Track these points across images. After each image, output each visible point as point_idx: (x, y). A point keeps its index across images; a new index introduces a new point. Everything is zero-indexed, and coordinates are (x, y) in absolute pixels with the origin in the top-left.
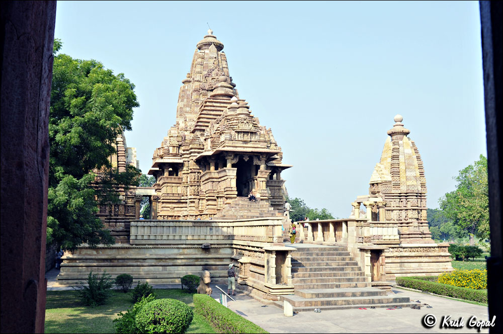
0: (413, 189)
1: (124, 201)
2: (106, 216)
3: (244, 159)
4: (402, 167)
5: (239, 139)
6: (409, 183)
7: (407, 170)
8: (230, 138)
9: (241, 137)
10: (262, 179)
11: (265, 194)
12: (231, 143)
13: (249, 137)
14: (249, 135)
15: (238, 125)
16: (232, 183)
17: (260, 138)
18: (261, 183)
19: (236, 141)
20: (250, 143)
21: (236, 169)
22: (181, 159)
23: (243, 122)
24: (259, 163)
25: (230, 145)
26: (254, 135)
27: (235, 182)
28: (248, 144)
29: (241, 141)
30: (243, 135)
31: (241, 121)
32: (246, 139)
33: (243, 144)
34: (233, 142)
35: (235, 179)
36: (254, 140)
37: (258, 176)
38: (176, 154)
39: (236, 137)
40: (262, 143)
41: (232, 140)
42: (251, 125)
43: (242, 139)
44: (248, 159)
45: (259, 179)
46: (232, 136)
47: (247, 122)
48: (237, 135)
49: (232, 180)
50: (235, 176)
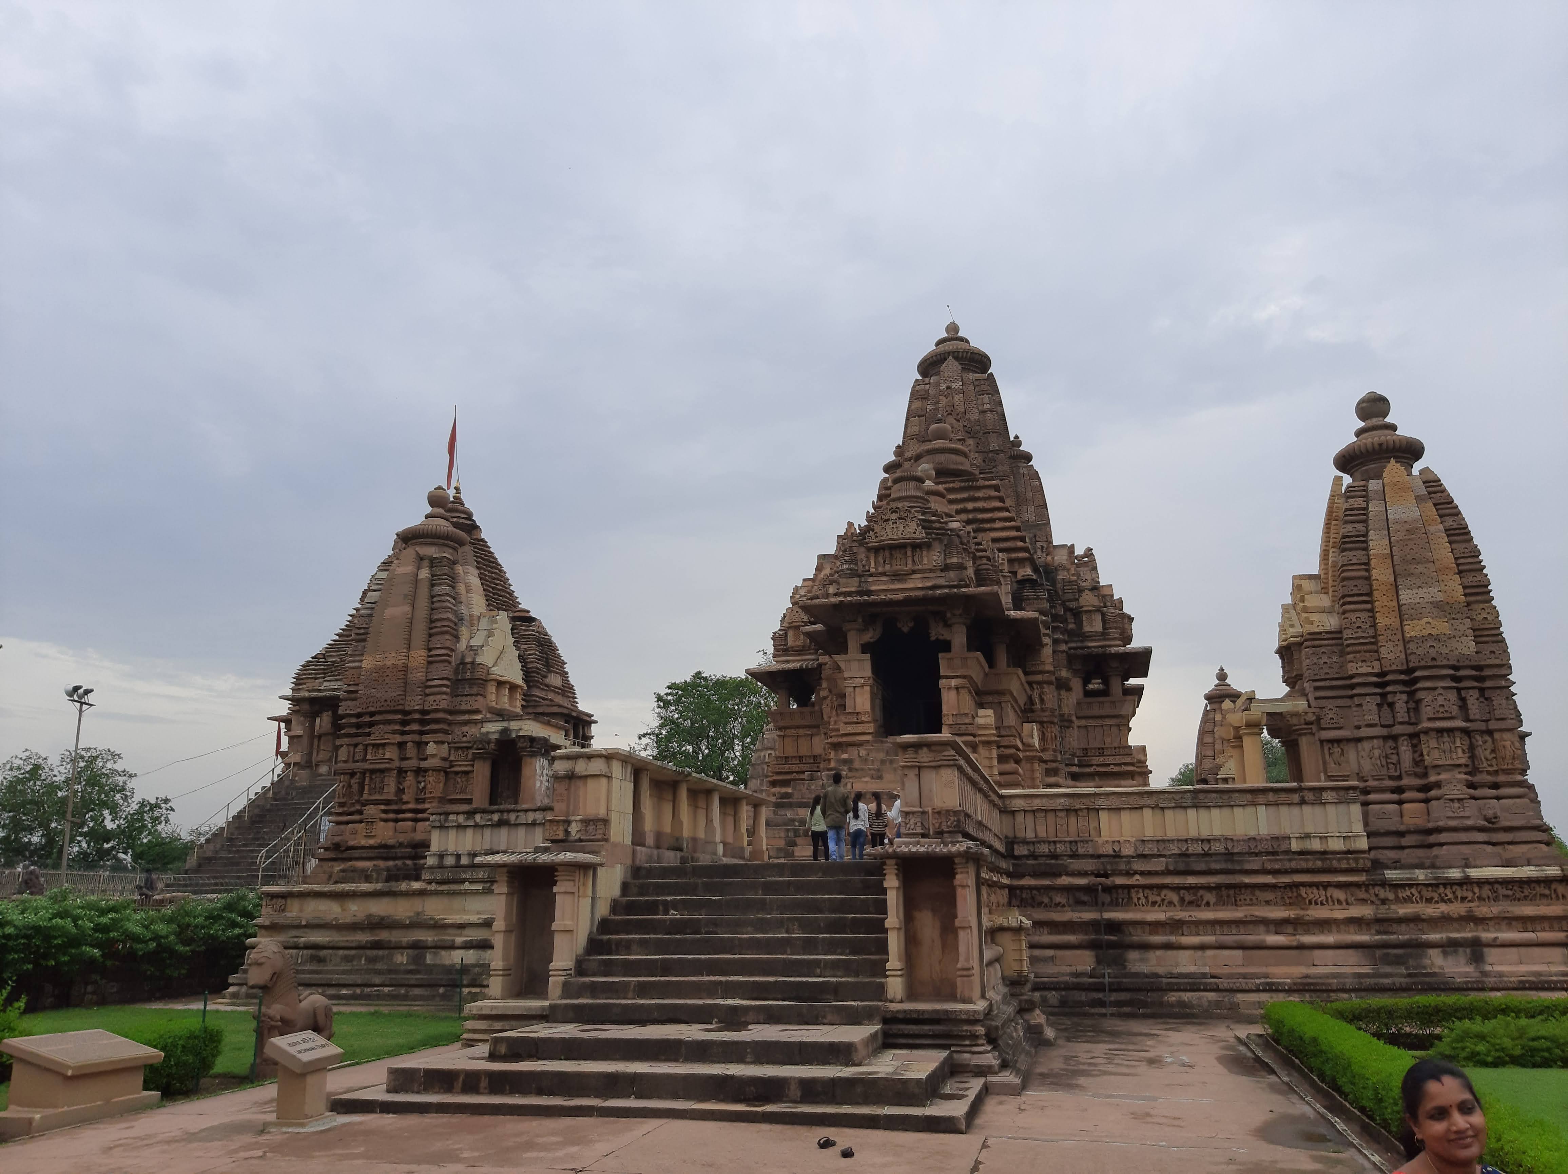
0: (1433, 653)
1: (444, 759)
2: (388, 802)
3: (899, 625)
4: (1381, 574)
5: (880, 569)
6: (1413, 630)
7: (1400, 581)
8: (851, 570)
9: (884, 562)
10: (954, 682)
11: (963, 728)
12: (857, 584)
13: (910, 560)
14: (909, 553)
15: (873, 530)
16: (859, 700)
17: (945, 559)
18: (953, 694)
19: (871, 575)
20: (914, 576)
21: (868, 656)
22: (818, 660)
23: (888, 520)
24: (946, 635)
25: (853, 589)
26: (925, 553)
27: (867, 696)
28: (906, 580)
29: (884, 574)
30: (891, 555)
31: (884, 517)
32: (898, 567)
33: (892, 582)
34: (860, 582)
35: (867, 688)
36: (926, 567)
37: (942, 673)
38: (803, 647)
39: (869, 565)
40: (952, 574)
41: (860, 576)
42: (913, 525)
43: (888, 567)
44: (911, 624)
45: (944, 680)
46: (859, 563)
47: (900, 518)
48: (872, 559)
49: (857, 690)
50: (869, 678)
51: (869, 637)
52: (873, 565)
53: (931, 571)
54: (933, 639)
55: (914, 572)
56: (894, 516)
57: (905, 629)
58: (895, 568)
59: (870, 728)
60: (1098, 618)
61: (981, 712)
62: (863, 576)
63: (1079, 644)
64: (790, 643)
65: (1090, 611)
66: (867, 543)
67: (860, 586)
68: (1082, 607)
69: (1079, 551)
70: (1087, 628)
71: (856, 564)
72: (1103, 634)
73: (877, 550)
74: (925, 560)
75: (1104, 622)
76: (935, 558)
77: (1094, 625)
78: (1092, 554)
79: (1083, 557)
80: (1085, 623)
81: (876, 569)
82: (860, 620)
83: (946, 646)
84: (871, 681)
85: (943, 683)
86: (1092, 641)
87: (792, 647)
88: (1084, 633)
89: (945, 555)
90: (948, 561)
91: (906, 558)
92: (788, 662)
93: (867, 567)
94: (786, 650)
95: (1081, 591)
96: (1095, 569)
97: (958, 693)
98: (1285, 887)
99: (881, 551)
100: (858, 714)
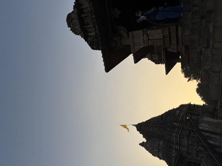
16: (156, 37)
27: (153, 31)
38: (158, 54)
49: (150, 38)
50: (143, 31)
57: (119, 12)
64: (158, 59)
91: (86, 17)
99: (86, 30)
100: (164, 37)
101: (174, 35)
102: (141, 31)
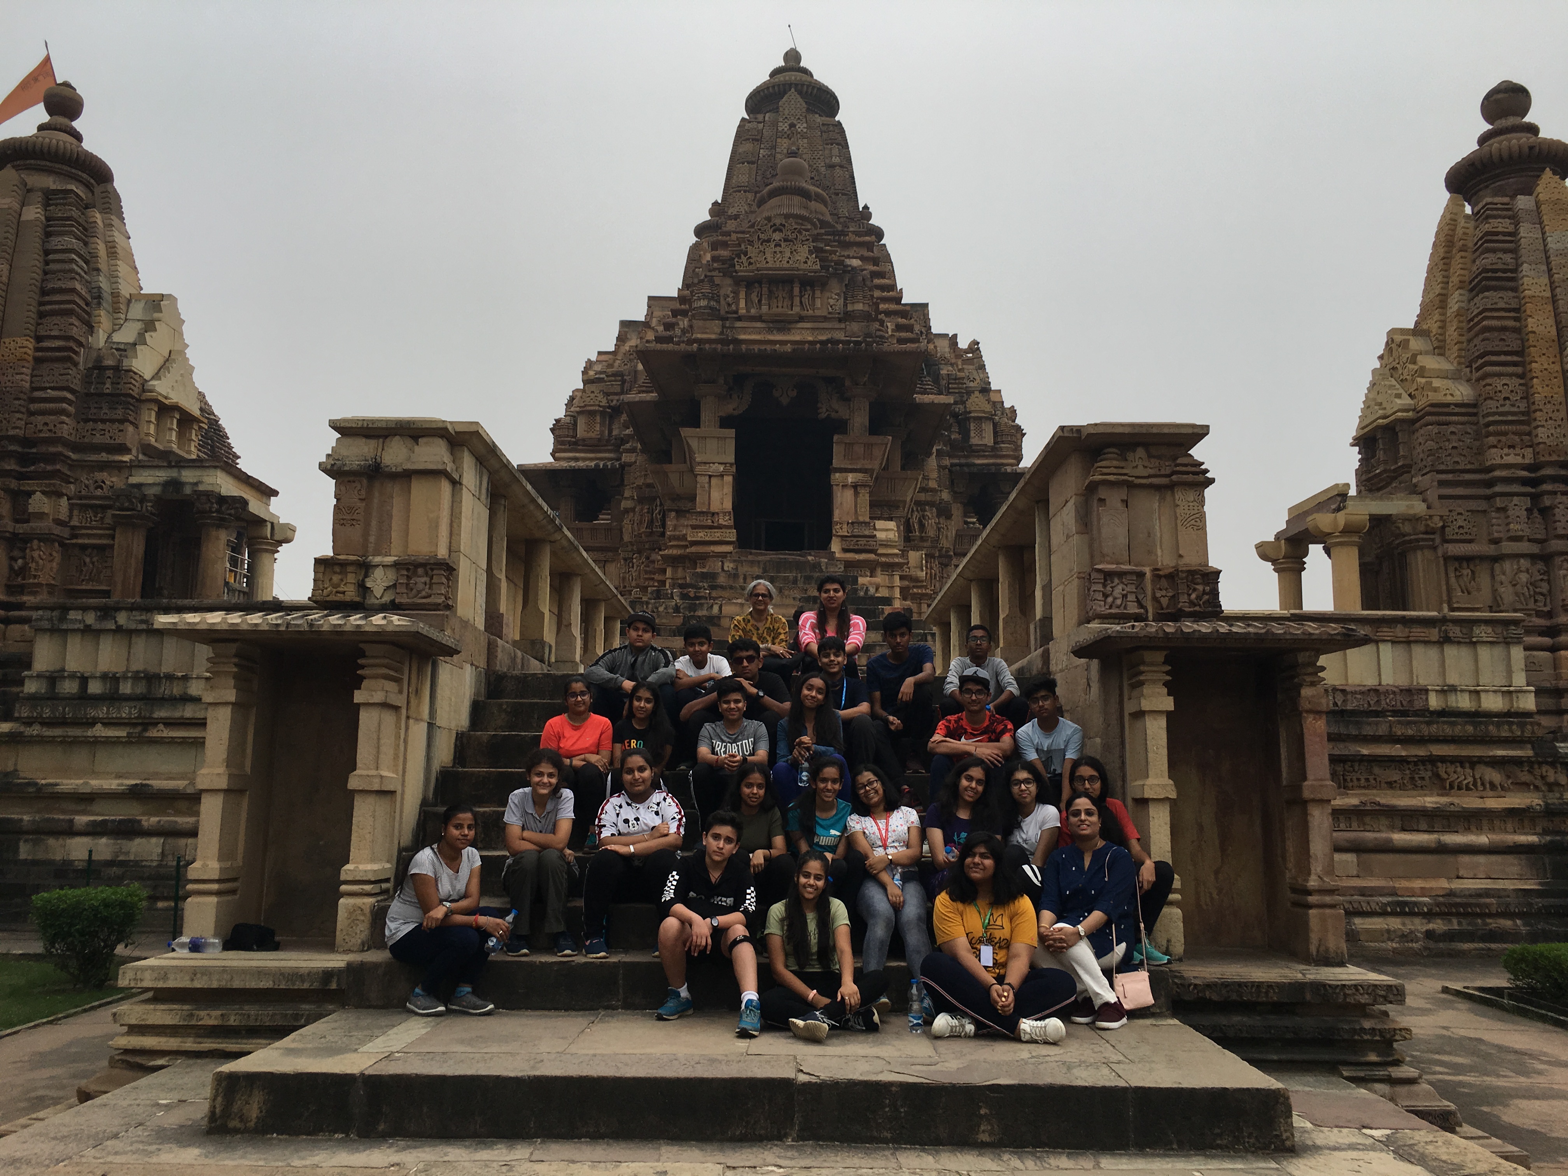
4: (1539, 324)
5: (754, 311)
8: (711, 308)
9: (760, 301)
10: (851, 478)
11: (863, 541)
12: (718, 330)
13: (797, 300)
14: (796, 291)
15: (746, 254)
16: (715, 495)
17: (845, 305)
18: (849, 494)
19: (739, 319)
20: (800, 325)
21: (732, 432)
22: (619, 459)
23: (769, 241)
24: (841, 411)
25: (713, 337)
26: (818, 293)
27: (728, 490)
28: (789, 329)
29: (759, 318)
30: (770, 291)
31: (762, 236)
32: (780, 310)
33: (770, 330)
34: (723, 327)
35: (729, 479)
36: (818, 313)
37: (836, 463)
38: (599, 440)
39: (738, 305)
40: (855, 327)
41: (724, 319)
42: (803, 252)
43: (765, 309)
44: (794, 393)
45: (837, 475)
46: (722, 299)
47: (786, 240)
48: (742, 295)
49: (714, 481)
50: (731, 464)
51: (731, 408)
52: (742, 304)
53: (825, 319)
54: (823, 416)
55: (802, 319)
56: (777, 236)
57: (785, 401)
58: (775, 310)
59: (732, 535)
60: (988, 428)
61: (880, 524)
62: (727, 319)
63: (963, 461)
64: (581, 432)
65: (980, 418)
66: (736, 272)
67: (722, 333)
68: (970, 412)
69: (963, 343)
70: (975, 440)
71: (718, 302)
72: (993, 449)
73: (750, 283)
74: (818, 303)
75: (995, 433)
76: (832, 302)
77: (984, 437)
78: (978, 349)
79: (966, 352)
80: (972, 434)
81: (748, 311)
82: (721, 381)
83: (841, 426)
84: (734, 469)
85: (837, 477)
86: (979, 457)
87: (584, 440)
88: (971, 446)
89: (846, 299)
90: (850, 308)
91: (791, 298)
92: (576, 459)
93: (734, 307)
94: (576, 443)
95: (969, 392)
96: (982, 367)
97: (856, 494)
98: (1416, 764)
99: (756, 285)
100: (713, 514)
101: (717, 535)
102: (731, 459)
